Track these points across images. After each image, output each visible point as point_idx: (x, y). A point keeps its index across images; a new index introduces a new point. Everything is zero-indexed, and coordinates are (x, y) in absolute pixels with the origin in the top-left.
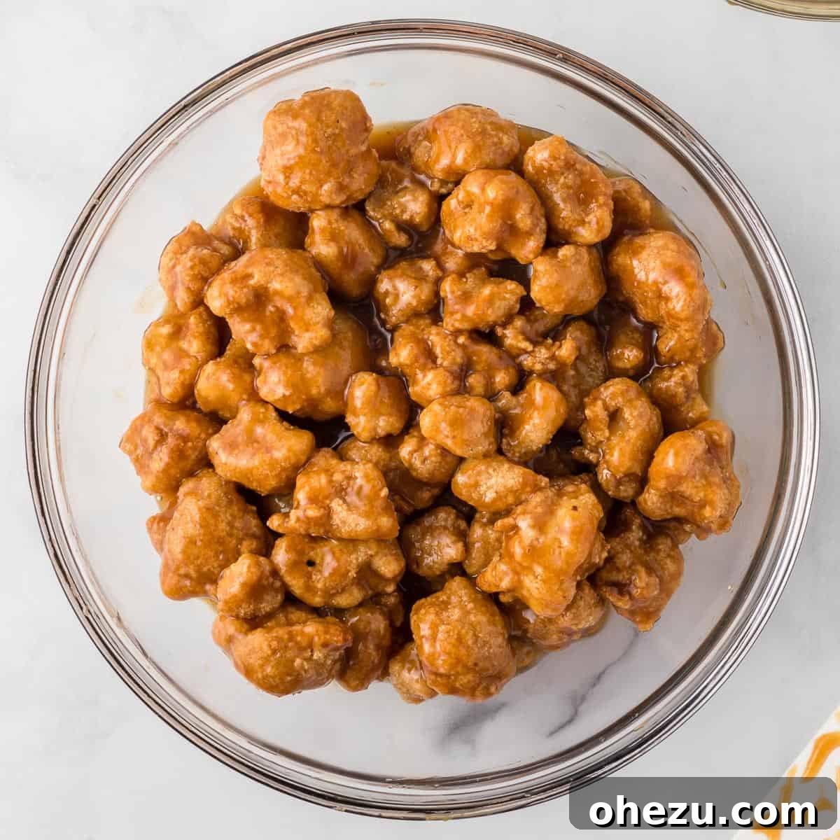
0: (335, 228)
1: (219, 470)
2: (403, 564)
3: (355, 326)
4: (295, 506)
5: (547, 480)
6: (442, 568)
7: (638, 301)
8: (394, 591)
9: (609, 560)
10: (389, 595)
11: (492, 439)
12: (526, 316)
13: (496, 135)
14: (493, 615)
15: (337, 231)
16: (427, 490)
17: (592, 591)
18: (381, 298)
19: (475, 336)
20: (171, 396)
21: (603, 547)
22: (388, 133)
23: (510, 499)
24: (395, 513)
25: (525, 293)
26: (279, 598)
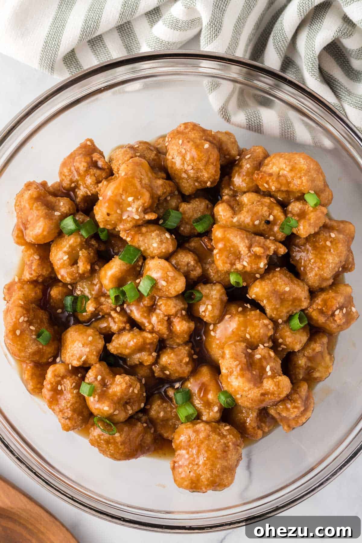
0: (207, 409)
1: (306, 288)
2: (215, 209)
3: (210, 350)
4: (269, 257)
5: (121, 235)
6: (195, 201)
7: (45, 323)
8: (224, 196)
9: (98, 182)
10: (228, 194)
11: (147, 266)
12: (111, 331)
13: (101, 440)
14: (172, 167)
15: (207, 407)
16: (191, 247)
17: (113, 168)
18: (191, 363)
19: (143, 327)
20: (323, 337)
21: (100, 190)
22: (165, 454)
23: (144, 230)
24: (212, 238)
25: (107, 345)
26: (290, 208)
